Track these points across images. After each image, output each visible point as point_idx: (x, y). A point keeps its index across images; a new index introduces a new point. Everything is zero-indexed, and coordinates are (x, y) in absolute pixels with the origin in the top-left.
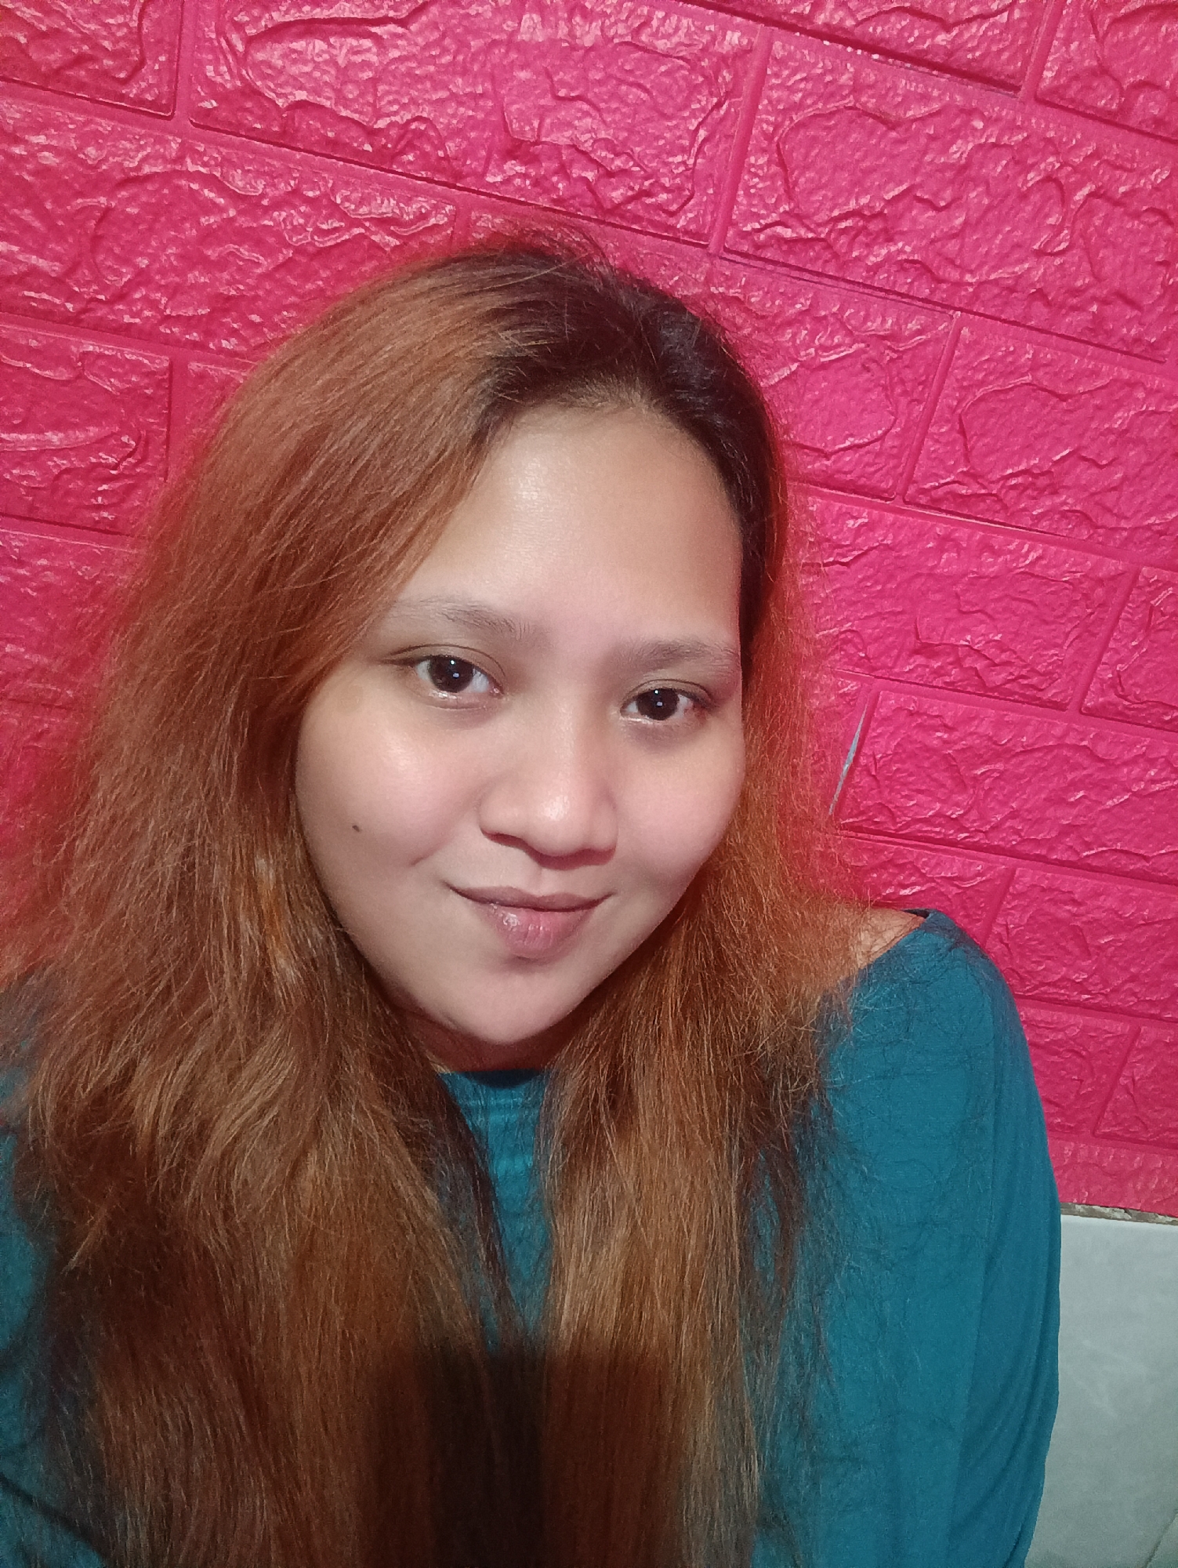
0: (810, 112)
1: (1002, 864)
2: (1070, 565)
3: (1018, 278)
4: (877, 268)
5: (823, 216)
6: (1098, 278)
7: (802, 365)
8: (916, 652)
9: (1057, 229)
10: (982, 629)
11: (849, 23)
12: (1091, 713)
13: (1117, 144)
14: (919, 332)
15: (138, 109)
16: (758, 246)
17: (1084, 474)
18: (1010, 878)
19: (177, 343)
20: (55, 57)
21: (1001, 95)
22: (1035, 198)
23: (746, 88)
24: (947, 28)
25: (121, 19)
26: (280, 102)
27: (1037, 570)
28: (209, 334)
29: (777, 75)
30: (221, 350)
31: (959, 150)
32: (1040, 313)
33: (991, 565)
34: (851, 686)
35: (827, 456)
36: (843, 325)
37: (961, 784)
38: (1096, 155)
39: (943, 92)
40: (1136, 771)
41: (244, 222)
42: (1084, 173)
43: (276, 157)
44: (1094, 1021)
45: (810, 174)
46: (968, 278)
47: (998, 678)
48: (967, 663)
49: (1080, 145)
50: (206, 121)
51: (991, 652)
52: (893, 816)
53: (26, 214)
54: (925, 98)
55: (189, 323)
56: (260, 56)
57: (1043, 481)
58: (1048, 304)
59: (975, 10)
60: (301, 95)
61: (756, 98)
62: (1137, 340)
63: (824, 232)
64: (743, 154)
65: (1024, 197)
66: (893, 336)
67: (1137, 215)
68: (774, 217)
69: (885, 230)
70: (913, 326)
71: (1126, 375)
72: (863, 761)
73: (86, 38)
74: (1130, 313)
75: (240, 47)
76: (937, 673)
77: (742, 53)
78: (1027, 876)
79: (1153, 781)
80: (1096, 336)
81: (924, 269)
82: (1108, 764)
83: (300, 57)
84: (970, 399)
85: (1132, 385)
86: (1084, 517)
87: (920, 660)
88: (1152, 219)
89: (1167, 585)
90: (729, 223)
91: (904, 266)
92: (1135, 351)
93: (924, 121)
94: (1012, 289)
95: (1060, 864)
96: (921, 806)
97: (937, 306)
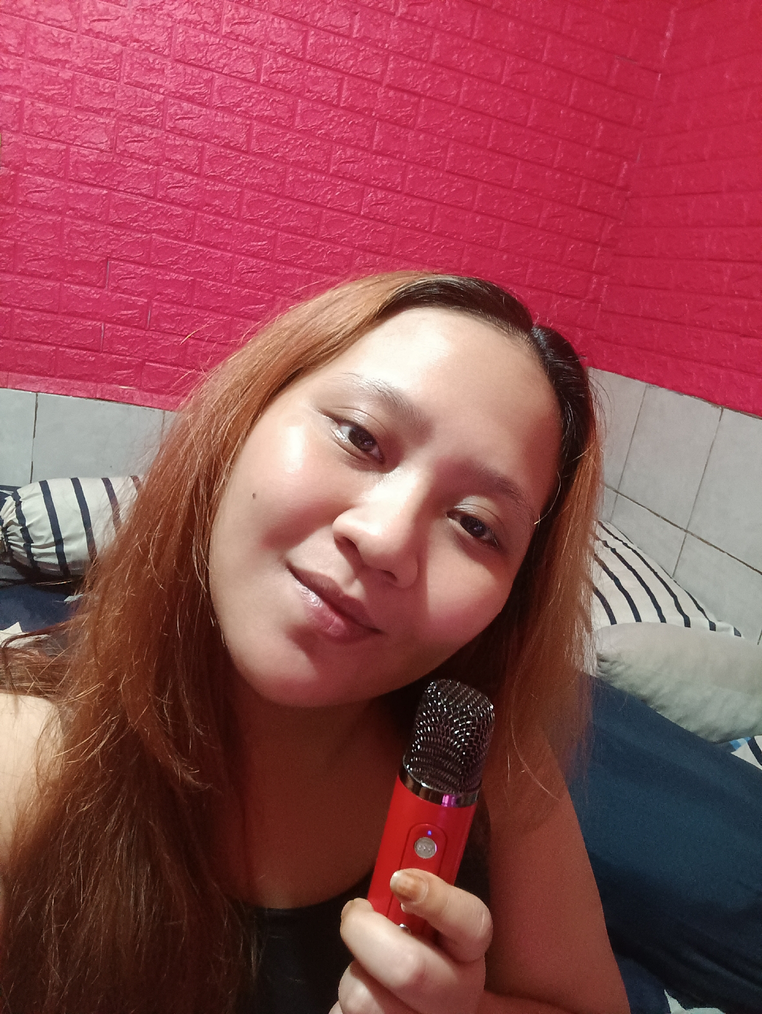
0: (119, 203)
2: (183, 278)
4: (135, 226)
5: (124, 219)
6: (175, 228)
7: (125, 242)
8: (158, 294)
9: (166, 220)
10: (170, 290)
12: (195, 307)
13: (173, 207)
14: (145, 237)
15: (8, 204)
16: (114, 224)
17: (181, 261)
19: (15, 239)
21: (151, 200)
22: (160, 215)
23: (108, 199)
24: (139, 189)
25: (6, 191)
26: (32, 202)
27: (177, 279)
28: (21, 238)
30: (23, 240)
31: (146, 208)
32: (165, 234)
33: (168, 278)
34: (147, 301)
35: (132, 258)
36: (130, 236)
37: (173, 322)
38: (169, 209)
40: (208, 319)
41: (26, 220)
42: (168, 212)
43: (31, 211)
45: (121, 212)
46: (152, 228)
47: (175, 300)
48: (168, 296)
49: (166, 207)
50: (20, 206)
51: (173, 295)
52: (161, 328)
54: (138, 200)
55: (17, 236)
56: (28, 196)
58: (167, 232)
63: (125, 221)
71: (185, 244)
74: (182, 234)
80: (177, 238)
81: (144, 227)
82: (202, 318)
84: (156, 249)
85: (186, 246)
86: (183, 269)
87: (158, 296)
88: (182, 218)
89: (202, 282)
91: (140, 226)
92: (184, 240)
93: (139, 203)
94: (160, 229)
95: (198, 339)
96: (166, 325)
97: (147, 232)
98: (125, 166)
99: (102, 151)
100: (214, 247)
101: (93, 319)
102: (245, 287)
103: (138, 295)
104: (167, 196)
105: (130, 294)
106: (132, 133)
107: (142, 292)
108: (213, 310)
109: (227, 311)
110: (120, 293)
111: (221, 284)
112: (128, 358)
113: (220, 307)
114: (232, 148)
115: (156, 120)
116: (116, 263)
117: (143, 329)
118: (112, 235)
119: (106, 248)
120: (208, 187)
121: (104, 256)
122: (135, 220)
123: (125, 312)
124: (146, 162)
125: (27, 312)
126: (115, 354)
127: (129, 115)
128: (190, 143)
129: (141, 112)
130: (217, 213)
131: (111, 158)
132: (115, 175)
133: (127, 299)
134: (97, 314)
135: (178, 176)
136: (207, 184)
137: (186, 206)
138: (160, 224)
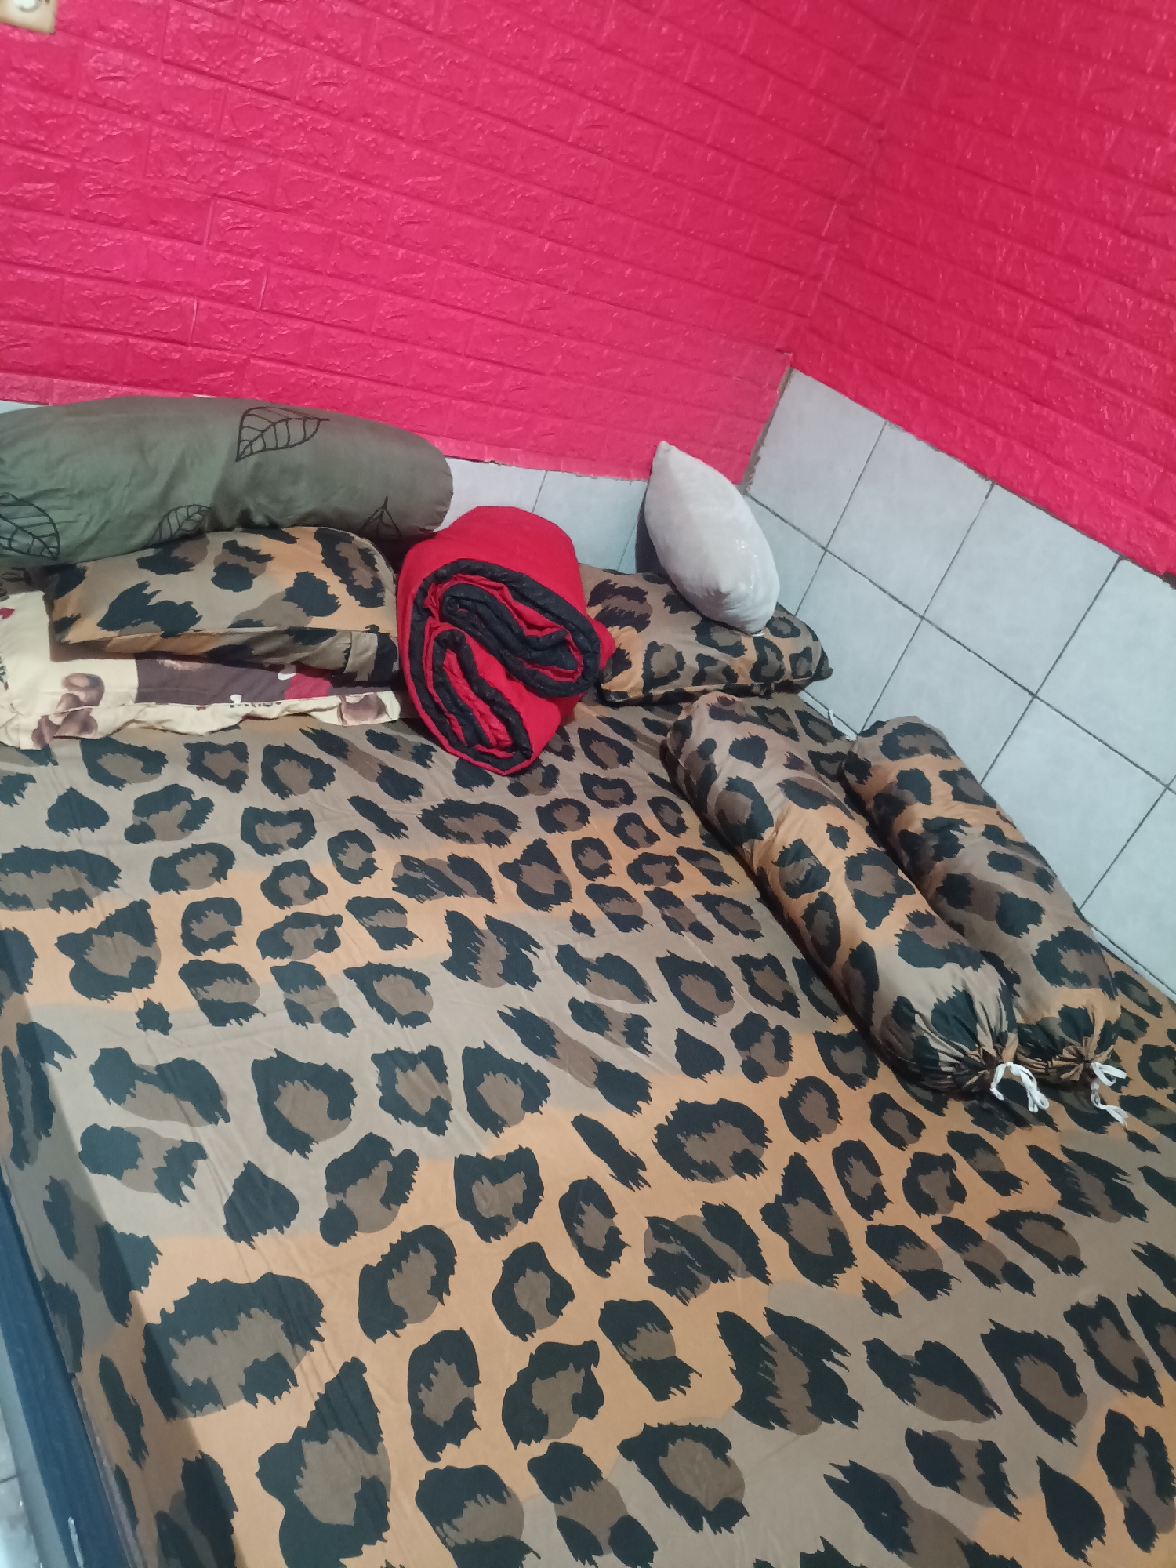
0: (238, 105)
1: (311, 324)
2: (319, 230)
3: (296, 150)
4: (259, 145)
5: (244, 132)
6: (315, 150)
7: (242, 171)
8: (279, 255)
9: (304, 137)
10: (297, 248)
11: (247, 83)
12: (329, 275)
13: (317, 116)
14: (272, 163)
15: (65, 96)
17: (317, 203)
18: (313, 329)
19: (73, 160)
20: (46, 84)
21: (287, 102)
22: (297, 129)
24: (270, 85)
25: (62, 74)
26: (103, 97)
27: (310, 231)
28: (82, 158)
30: (85, 162)
32: (302, 159)
33: (297, 229)
34: (262, 264)
35: (250, 196)
36: (250, 160)
37: (296, 297)
38: (311, 118)
39: (272, 102)
40: (345, 294)
41: (92, 127)
42: (309, 123)
43: (101, 111)
44: (344, 379)
45: (240, 121)
46: (283, 149)
47: (302, 263)
48: (294, 258)
49: (307, 116)
50: (82, 100)
51: (299, 256)
52: (278, 308)
53: (35, 123)
54: (267, 103)
55: (76, 154)
58: (304, 157)
59: (278, 81)
60: (109, 95)
62: (328, 167)
63: (244, 136)
65: (294, 128)
66: (264, 164)
67: (324, 134)
69: (260, 136)
70: (270, 161)
71: (326, 176)
72: (267, 288)
73: (54, 79)
74: (325, 159)
75: (92, 82)
76: (286, 261)
78: (319, 328)
79: (350, 297)
80: (316, 165)
81: (269, 146)
82: (337, 292)
83: (108, 85)
84: (285, 183)
85: (327, 179)
86: (321, 216)
87: (280, 257)
88: (328, 135)
89: (344, 237)
90: (219, 132)
91: (265, 145)
92: (327, 170)
93: (267, 108)
94: (294, 152)
95: (327, 324)
96: (286, 304)
97: (275, 156)
98: (253, 44)
99: (220, 14)
100: (368, 182)
101: (184, 293)
102: (402, 245)
103: (251, 257)
104: (310, 98)
105: (238, 254)
107: (257, 251)
108: (355, 280)
109: (373, 282)
110: (227, 252)
111: (369, 241)
112: (228, 354)
113: (364, 276)
114: (412, 25)
116: (224, 203)
117: (253, 309)
118: (223, 157)
119: (212, 180)
120: (372, 86)
121: (208, 193)
122: (258, 135)
123: (231, 283)
124: (285, 38)
125: (84, 281)
126: (209, 348)
128: (355, 11)
130: (380, 130)
131: (233, 27)
132: (237, 58)
133: (235, 261)
134: (189, 284)
135: (331, 65)
136: (371, 81)
137: (336, 116)
138: (295, 143)
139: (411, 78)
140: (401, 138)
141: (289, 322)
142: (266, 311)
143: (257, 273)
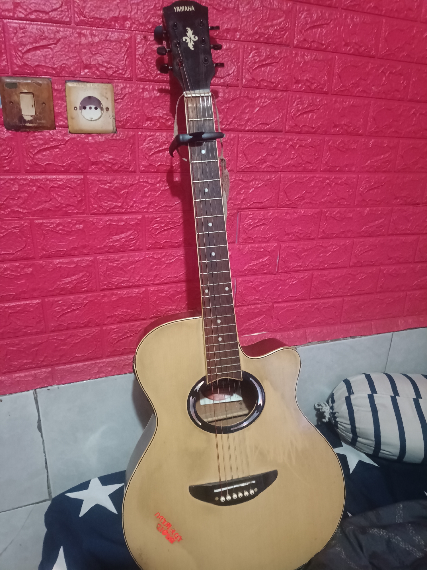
0: (248, 145)
1: (311, 272)
2: (310, 212)
3: (289, 164)
4: (264, 168)
5: (253, 162)
6: (303, 160)
7: (255, 188)
8: (286, 235)
9: (294, 154)
10: (297, 227)
11: (251, 128)
12: (320, 238)
13: (302, 137)
14: (274, 177)
15: (131, 172)
16: (243, 170)
17: (308, 195)
18: (313, 275)
19: (142, 212)
20: (116, 167)
21: (280, 133)
22: (289, 149)
23: (236, 143)
24: (268, 125)
25: (127, 158)
26: (156, 166)
27: (304, 214)
28: (148, 209)
29: (241, 140)
30: (151, 212)
31: (274, 145)
32: (294, 169)
33: (296, 215)
34: (275, 245)
35: (262, 203)
36: (260, 179)
37: (300, 259)
38: (298, 140)
39: (270, 136)
40: (331, 247)
41: (152, 188)
42: (297, 143)
43: (155, 175)
44: (335, 300)
45: (250, 155)
46: (281, 166)
47: (302, 236)
48: (296, 235)
49: (295, 139)
50: (142, 172)
51: (299, 232)
52: (289, 268)
53: (113, 196)
54: (267, 138)
55: (144, 208)
56: (151, 158)
57: (302, 198)
58: (296, 167)
59: (272, 121)
60: (159, 163)
61: (238, 144)
62: (312, 169)
63: (254, 165)
64: (237, 154)
65: (287, 150)
66: (270, 179)
67: (307, 148)
68: (245, 164)
69: (264, 161)
70: (273, 176)
71: (312, 176)
72: (281, 259)
73: (122, 163)
74: (310, 165)
75: (148, 158)
76: (291, 238)
77: (234, 138)
78: (316, 273)
79: (334, 249)
80: (305, 170)
81: (272, 166)
82: (326, 247)
83: (158, 157)
84: (285, 187)
85: (313, 177)
86: (310, 203)
87: (287, 236)
88: (310, 148)
89: (328, 211)
90: (237, 167)
91: (269, 167)
92: (312, 171)
93: (267, 141)
94: (288, 166)
95: (321, 269)
96: (293, 265)
97: (276, 172)
98: (253, 100)
99: (228, 86)
100: (341, 171)
102: (366, 206)
103: (267, 242)
104: (296, 125)
105: (259, 242)
106: (260, 56)
107: (271, 237)
108: (337, 237)
109: (349, 235)
110: (251, 243)
111: (345, 209)
112: (259, 306)
113: (343, 232)
114: (360, 55)
115: (284, 35)
116: (246, 213)
117: (272, 274)
118: (242, 183)
119: (236, 199)
120: (337, 105)
121: (235, 209)
122: (263, 161)
123: (256, 262)
124: (275, 89)
125: (161, 287)
126: (248, 305)
127: (256, 33)
128: (320, 56)
129: (268, 28)
130: (345, 133)
131: (238, 93)
132: (243, 112)
133: (258, 248)
135: (307, 99)
136: (336, 101)
137: (314, 133)
138: (288, 159)
139: (364, 91)
140: (361, 135)
141: (296, 275)
142: (280, 273)
143: (273, 251)
